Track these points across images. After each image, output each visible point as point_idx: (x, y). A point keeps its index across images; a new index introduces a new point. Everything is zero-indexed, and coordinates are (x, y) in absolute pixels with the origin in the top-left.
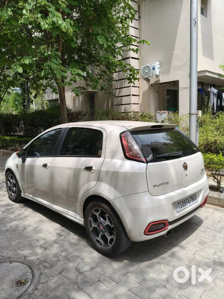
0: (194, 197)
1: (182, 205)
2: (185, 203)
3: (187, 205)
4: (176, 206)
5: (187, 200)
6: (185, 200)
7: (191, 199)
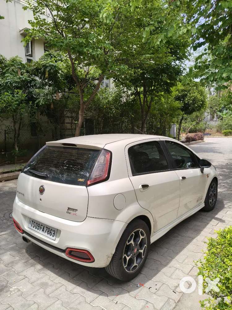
0: (53, 232)
1: (35, 226)
2: (39, 227)
3: (39, 230)
4: (30, 222)
5: (42, 227)
6: (40, 225)
7: (47, 231)
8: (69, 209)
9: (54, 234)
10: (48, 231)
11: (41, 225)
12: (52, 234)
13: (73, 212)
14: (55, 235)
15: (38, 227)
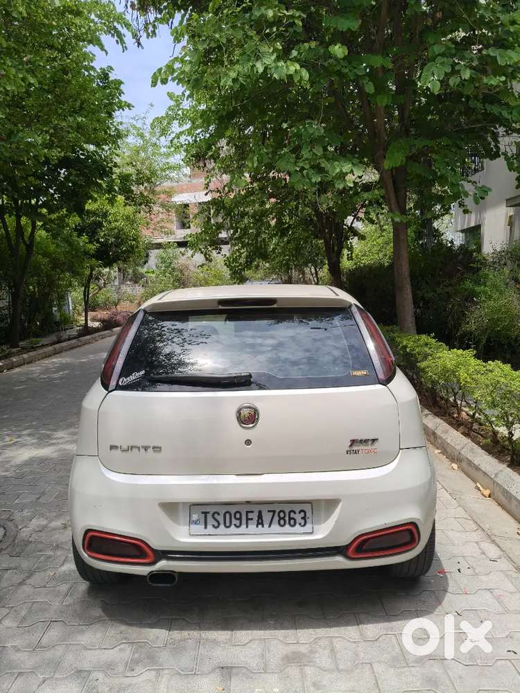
1: (222, 522)
2: (240, 519)
3: (244, 526)
5: (254, 516)
6: (243, 514)
7: (276, 519)
8: (353, 442)
9: (304, 518)
10: (280, 519)
11: (247, 512)
12: (299, 520)
13: (366, 448)
14: (309, 521)
15: (234, 521)
